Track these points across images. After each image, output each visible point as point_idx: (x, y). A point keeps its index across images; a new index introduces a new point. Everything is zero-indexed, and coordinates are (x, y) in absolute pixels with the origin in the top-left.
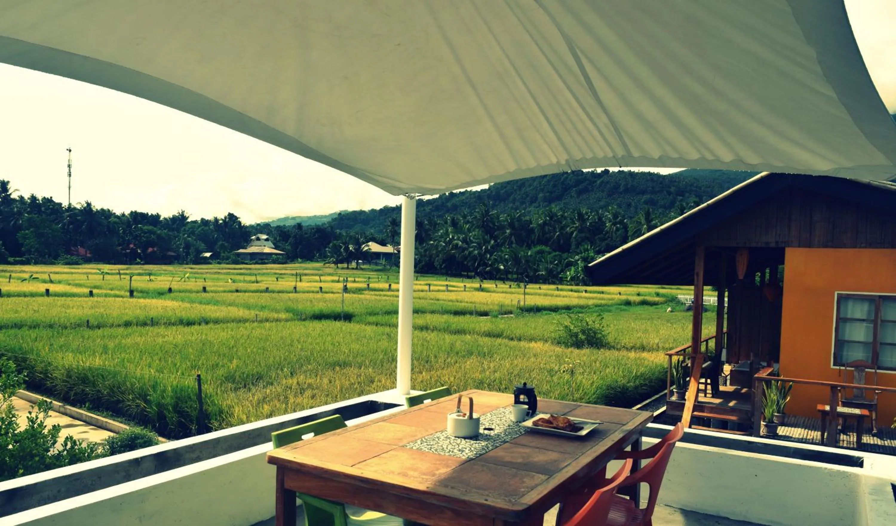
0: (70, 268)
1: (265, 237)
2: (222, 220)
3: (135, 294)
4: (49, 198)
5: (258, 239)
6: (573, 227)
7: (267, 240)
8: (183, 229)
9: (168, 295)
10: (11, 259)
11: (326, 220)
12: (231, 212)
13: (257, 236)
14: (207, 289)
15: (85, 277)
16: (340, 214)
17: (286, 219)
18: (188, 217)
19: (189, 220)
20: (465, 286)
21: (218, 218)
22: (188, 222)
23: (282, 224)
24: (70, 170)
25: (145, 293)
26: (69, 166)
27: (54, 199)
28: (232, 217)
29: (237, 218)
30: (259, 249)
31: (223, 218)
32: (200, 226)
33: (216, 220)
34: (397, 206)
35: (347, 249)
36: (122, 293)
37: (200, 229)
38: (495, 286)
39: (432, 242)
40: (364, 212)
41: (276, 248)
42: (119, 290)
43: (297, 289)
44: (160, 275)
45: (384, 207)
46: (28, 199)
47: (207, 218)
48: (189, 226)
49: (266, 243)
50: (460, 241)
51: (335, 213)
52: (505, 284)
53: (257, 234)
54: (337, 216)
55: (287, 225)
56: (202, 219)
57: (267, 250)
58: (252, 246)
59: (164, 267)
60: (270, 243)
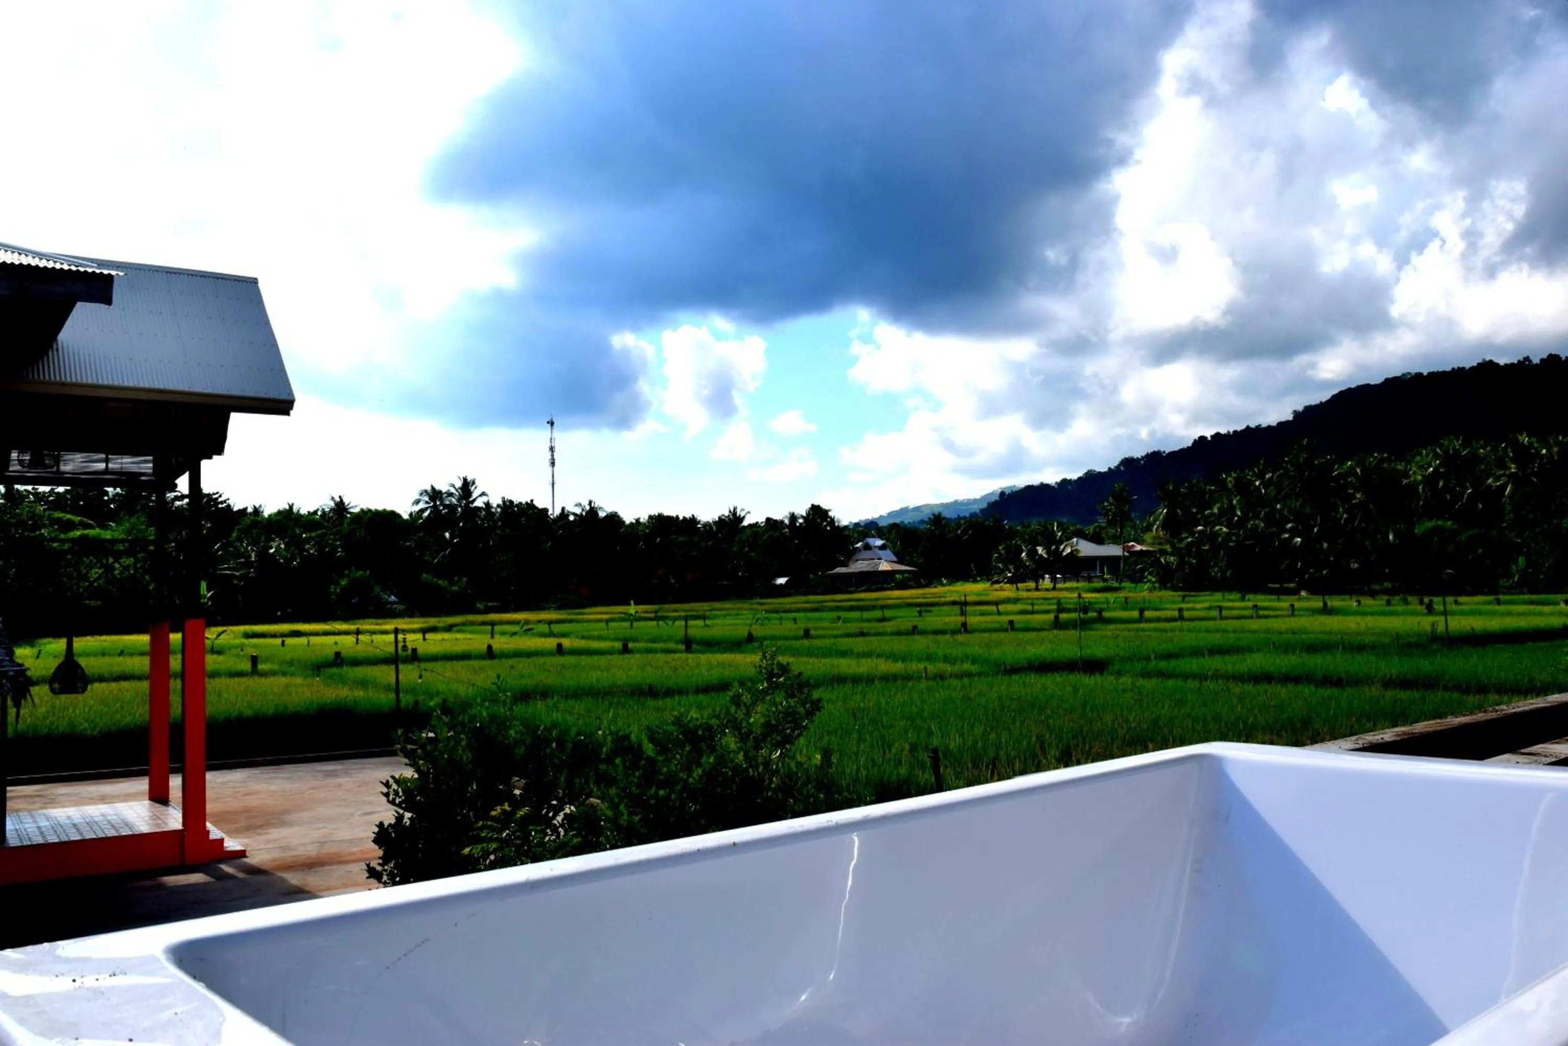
0: (569, 614)
1: (879, 542)
2: (803, 517)
3: (694, 646)
4: (529, 502)
5: (867, 547)
6: (1504, 475)
7: (882, 548)
8: (737, 539)
9: (749, 646)
10: (480, 606)
11: (976, 508)
12: (816, 503)
13: (865, 541)
14: (812, 632)
15: (603, 625)
16: (1002, 494)
17: (904, 511)
18: (744, 517)
19: (745, 523)
20: (1292, 606)
21: (796, 513)
22: (744, 526)
23: (898, 521)
24: (553, 455)
25: (710, 645)
26: (552, 449)
27: (536, 503)
28: (817, 513)
29: (826, 512)
30: (869, 565)
31: (804, 514)
32: (764, 532)
33: (793, 517)
34: (1110, 469)
35: (1032, 553)
36: (672, 646)
37: (765, 537)
38: (1355, 604)
39: (1200, 528)
40: (1048, 486)
41: (900, 561)
42: (665, 641)
43: (968, 627)
44: (716, 617)
45: (1086, 474)
46: (498, 506)
47: (777, 516)
48: (748, 532)
49: (881, 553)
50: (1260, 519)
51: (992, 494)
52: (1376, 600)
53: (865, 538)
54: (997, 498)
55: (906, 522)
56: (768, 520)
57: (884, 566)
58: (858, 560)
59: (717, 605)
60: (888, 554)
